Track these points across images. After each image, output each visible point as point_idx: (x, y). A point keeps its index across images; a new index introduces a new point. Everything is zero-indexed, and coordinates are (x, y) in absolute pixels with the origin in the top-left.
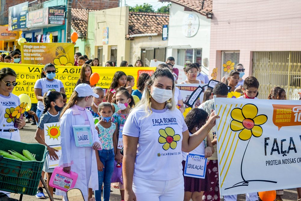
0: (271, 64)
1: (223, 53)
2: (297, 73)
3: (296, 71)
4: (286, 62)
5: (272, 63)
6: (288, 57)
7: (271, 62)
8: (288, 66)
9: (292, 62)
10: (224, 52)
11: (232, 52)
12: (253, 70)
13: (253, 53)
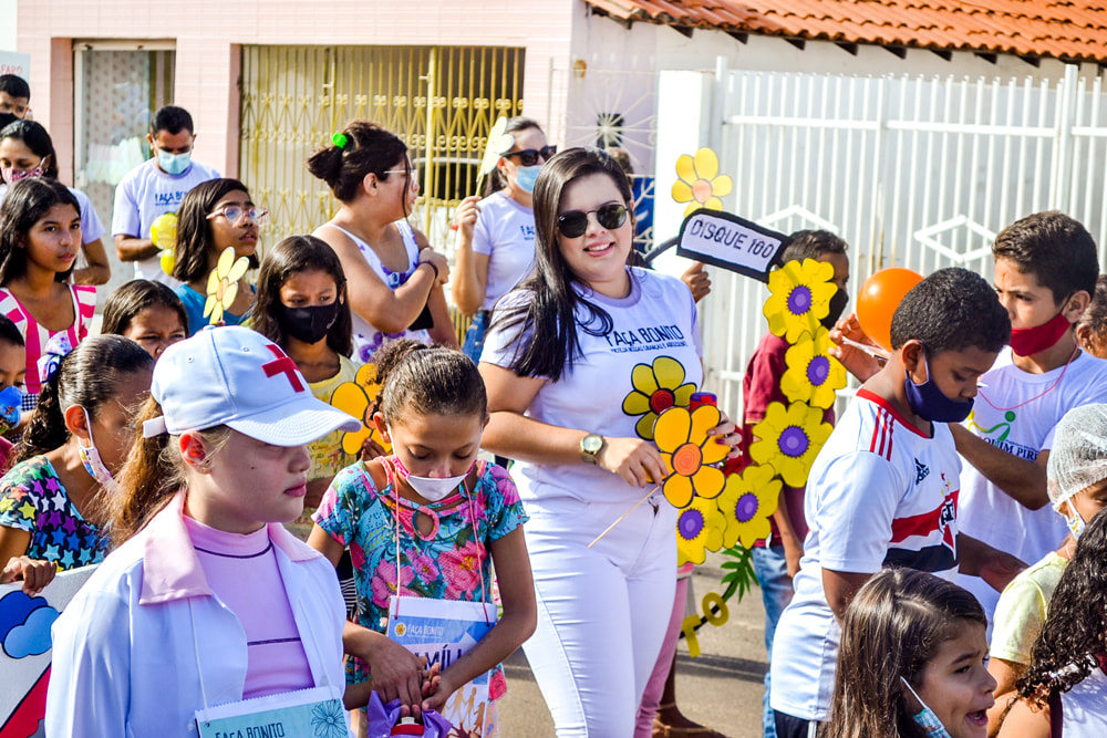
0: (335, 100)
1: (81, 47)
2: (469, 141)
3: (463, 134)
4: (415, 94)
5: (339, 96)
6: (425, 72)
7: (335, 94)
8: (425, 110)
9: (444, 94)
10: (90, 48)
11: (133, 47)
12: (245, 126)
13: (241, 52)
